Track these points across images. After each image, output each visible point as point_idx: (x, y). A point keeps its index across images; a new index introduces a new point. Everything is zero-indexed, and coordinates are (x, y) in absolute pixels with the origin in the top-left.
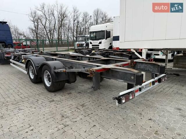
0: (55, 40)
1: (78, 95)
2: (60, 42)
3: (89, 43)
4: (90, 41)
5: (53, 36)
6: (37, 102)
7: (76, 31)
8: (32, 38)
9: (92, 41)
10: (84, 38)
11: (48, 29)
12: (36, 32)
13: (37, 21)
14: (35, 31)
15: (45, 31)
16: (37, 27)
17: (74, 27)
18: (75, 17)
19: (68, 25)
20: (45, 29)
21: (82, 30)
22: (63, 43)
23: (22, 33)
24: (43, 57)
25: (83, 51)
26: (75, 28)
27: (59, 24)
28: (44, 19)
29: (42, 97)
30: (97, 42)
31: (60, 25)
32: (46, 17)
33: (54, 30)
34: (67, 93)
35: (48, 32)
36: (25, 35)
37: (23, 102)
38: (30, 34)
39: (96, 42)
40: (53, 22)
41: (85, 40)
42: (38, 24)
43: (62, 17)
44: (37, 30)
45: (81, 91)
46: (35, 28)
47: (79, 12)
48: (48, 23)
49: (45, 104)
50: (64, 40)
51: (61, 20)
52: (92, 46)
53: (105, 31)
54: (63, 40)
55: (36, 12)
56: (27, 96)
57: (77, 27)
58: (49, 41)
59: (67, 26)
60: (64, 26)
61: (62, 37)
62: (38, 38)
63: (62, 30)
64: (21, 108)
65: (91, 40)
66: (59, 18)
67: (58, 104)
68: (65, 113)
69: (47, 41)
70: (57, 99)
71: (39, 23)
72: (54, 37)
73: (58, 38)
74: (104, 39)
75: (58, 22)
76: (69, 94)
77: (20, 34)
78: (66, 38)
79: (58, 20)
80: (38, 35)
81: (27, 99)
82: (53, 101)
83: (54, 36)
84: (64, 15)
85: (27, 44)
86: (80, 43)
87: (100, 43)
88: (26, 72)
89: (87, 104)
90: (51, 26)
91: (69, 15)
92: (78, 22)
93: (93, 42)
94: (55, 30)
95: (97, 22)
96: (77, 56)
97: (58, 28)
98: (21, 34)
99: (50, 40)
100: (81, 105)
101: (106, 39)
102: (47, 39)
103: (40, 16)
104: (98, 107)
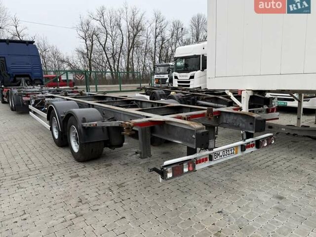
0: (122, 72)
1: (122, 168)
2: (131, 75)
3: (174, 77)
4: (175, 74)
5: (118, 64)
6: (50, 177)
7: (158, 55)
8: (81, 68)
9: (177, 74)
10: (167, 67)
11: (109, 53)
12: (88, 57)
13: (91, 38)
14: (87, 55)
15: (105, 55)
16: (90, 49)
17: (155, 47)
18: (158, 30)
19: (145, 44)
20: (105, 51)
21: (170, 53)
22: (136, 77)
23: (65, 58)
24: (75, 102)
25: (156, 91)
26: (158, 50)
27: (129, 42)
28: (103, 34)
29: (62, 169)
30: (186, 76)
31: (130, 45)
32: (107, 31)
33: (121, 54)
34: (104, 164)
35: (109, 56)
36: (71, 62)
37: (29, 176)
38: (79, 60)
39: (184, 76)
40: (119, 40)
41: (167, 72)
42: (92, 43)
43: (135, 30)
44: (91, 54)
45: (129, 162)
46: (88, 50)
47: (165, 21)
48: (109, 40)
49: (62, 180)
50: (137, 73)
51: (133, 35)
52: (179, 82)
53: (201, 56)
54: (135, 71)
55: (89, 23)
56: (39, 167)
57: (162, 48)
58: (112, 74)
59: (143, 46)
60: (137, 47)
61: (134, 67)
62: (92, 68)
63: (135, 53)
64: (22, 185)
65: (176, 71)
66: (129, 32)
67: (81, 182)
68: (86, 197)
69: (108, 73)
70: (84, 174)
71: (94, 42)
72: (120, 66)
73: (128, 68)
74: (199, 71)
75: (128, 40)
76: (107, 165)
77: (61, 61)
78: (140, 67)
79: (128, 35)
80: (92, 63)
81: (37, 172)
82: (78, 176)
83: (120, 64)
84: (138, 27)
85: (69, 78)
86: (160, 76)
87: (192, 77)
88: (48, 127)
89: (129, 183)
90: (114, 46)
91: (146, 27)
92: (163, 40)
93: (180, 76)
94: (123, 54)
95: (197, 38)
96: (134, 100)
97: (127, 51)
98: (63, 61)
99: (114, 71)
100: (117, 185)
101: (203, 70)
102: (108, 70)
103: (96, 29)
104: (145, 188)
